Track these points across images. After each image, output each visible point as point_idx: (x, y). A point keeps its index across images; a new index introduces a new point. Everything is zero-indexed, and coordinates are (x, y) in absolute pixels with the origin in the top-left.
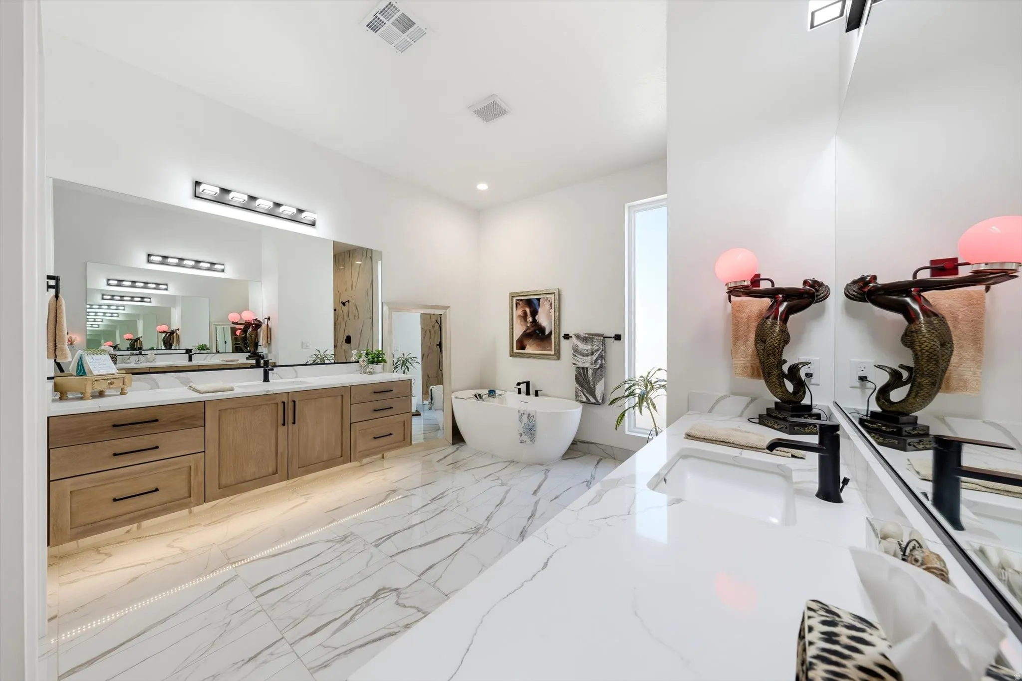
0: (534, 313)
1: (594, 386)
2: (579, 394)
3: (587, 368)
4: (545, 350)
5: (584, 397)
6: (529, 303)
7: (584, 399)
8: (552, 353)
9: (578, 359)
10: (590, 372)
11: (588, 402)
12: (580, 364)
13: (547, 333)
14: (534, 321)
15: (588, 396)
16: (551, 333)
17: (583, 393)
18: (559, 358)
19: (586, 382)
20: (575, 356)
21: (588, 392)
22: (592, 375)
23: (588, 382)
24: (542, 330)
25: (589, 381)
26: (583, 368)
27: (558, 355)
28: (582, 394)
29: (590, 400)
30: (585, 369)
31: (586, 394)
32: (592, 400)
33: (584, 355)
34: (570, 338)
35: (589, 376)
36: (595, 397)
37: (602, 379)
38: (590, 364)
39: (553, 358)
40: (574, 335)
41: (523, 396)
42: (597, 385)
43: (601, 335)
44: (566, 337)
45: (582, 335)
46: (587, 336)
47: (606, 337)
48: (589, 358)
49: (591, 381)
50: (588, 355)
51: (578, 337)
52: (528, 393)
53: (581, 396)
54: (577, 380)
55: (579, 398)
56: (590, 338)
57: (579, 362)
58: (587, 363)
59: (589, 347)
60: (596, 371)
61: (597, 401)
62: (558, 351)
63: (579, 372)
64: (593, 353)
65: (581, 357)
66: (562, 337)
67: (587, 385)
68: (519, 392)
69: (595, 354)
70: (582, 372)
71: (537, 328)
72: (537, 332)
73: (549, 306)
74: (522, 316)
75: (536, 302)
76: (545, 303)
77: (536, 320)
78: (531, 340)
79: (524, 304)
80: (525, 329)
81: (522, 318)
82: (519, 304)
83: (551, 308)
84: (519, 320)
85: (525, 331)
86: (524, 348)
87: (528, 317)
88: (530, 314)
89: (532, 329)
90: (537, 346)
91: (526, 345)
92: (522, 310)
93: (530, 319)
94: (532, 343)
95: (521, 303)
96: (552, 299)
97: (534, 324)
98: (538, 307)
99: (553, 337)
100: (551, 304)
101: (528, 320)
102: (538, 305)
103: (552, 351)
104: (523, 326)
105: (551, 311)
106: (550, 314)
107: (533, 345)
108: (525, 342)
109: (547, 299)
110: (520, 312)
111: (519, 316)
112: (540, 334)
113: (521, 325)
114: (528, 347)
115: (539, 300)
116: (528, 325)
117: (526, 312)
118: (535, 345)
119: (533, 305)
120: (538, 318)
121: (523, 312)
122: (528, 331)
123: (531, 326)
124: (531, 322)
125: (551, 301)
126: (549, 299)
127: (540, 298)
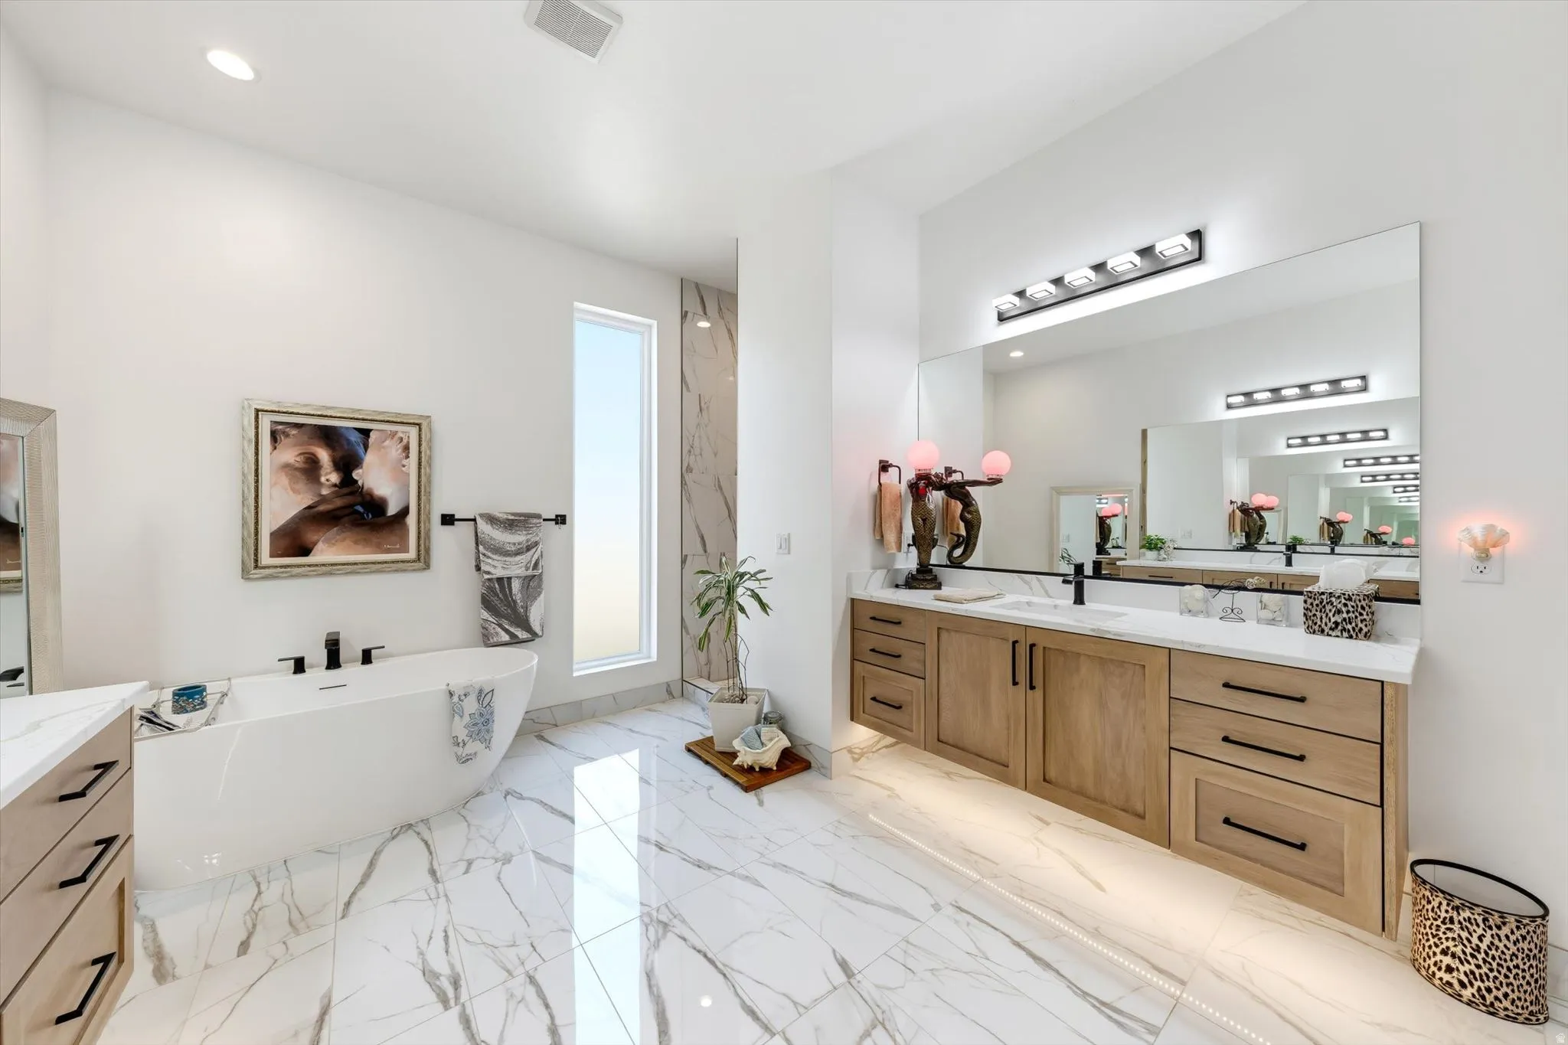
0: (347, 463)
1: (526, 609)
2: (492, 631)
3: (509, 579)
4: (388, 551)
5: (503, 633)
7: (506, 638)
8: (412, 554)
9: (495, 563)
10: (516, 586)
11: (515, 641)
12: (499, 573)
13: (392, 510)
14: (348, 482)
15: (512, 630)
16: (404, 512)
17: (500, 626)
18: (427, 566)
19: (509, 605)
20: (489, 557)
21: (513, 623)
22: (521, 591)
23: (511, 604)
24: (376, 506)
25: (515, 602)
26: (500, 580)
27: (423, 560)
28: (499, 630)
29: (516, 637)
30: (504, 582)
31: (507, 627)
32: (522, 634)
33: (507, 554)
34: (456, 523)
35: (514, 590)
36: (528, 628)
37: (539, 594)
38: (524, 569)
39: (411, 568)
40: (482, 515)
41: (317, 673)
42: (531, 606)
43: (538, 516)
44: (448, 520)
45: (501, 515)
46: (513, 517)
47: (544, 520)
48: (518, 558)
49: (519, 601)
50: (518, 553)
51: (492, 520)
52: (334, 661)
53: (497, 633)
54: (486, 603)
55: (493, 638)
56: (520, 521)
57: (497, 568)
58: (515, 568)
59: (519, 538)
60: (530, 580)
61: (535, 635)
62: (428, 550)
63: (491, 589)
64: (528, 549)
65: (499, 558)
66: (436, 519)
67: (509, 611)
68: (299, 666)
69: (534, 550)
70: (497, 586)
71: (359, 499)
72: (360, 509)
73: (400, 450)
74: (296, 469)
75: (355, 437)
76: (387, 443)
77: (356, 482)
78: (335, 529)
79: (305, 438)
80: (309, 502)
81: (298, 474)
82: (287, 436)
83: (407, 457)
84: (287, 475)
85: (309, 507)
86: (305, 551)
87: (323, 472)
88: (331, 464)
89: (339, 503)
90: (356, 542)
91: (315, 544)
92: (300, 452)
93: (331, 477)
94: (338, 537)
95: (294, 432)
96: (409, 437)
97: (345, 490)
98: (361, 450)
99: (411, 520)
100: (407, 448)
101: (323, 479)
102: (361, 445)
103: (408, 552)
104: (300, 494)
105: (405, 462)
106: (403, 469)
107: (344, 540)
108: (310, 536)
109: (393, 434)
110: (290, 454)
111: (286, 467)
112: (368, 516)
113: (294, 491)
114: (320, 546)
115: (366, 433)
116: (325, 492)
117: (317, 458)
118: (348, 542)
119: (345, 443)
120: (361, 477)
121: (302, 457)
122: (322, 508)
123: (337, 495)
124: (335, 485)
125: (405, 441)
126: (400, 435)
127: (372, 430)
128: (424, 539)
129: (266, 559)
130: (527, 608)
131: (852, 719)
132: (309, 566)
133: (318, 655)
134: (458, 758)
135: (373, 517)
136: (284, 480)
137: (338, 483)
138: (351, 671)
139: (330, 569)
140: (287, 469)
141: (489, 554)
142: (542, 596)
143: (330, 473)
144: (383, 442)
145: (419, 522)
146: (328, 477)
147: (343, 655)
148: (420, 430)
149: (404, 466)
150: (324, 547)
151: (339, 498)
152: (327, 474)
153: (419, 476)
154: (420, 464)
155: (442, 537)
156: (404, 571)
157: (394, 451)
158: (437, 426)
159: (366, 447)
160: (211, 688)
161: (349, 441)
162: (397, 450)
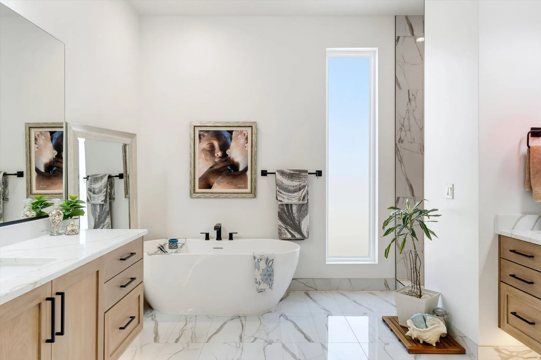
0: (225, 147)
2: (283, 232)
3: (291, 205)
4: (240, 188)
5: (288, 234)
6: (218, 135)
7: (289, 236)
8: (249, 190)
9: (284, 196)
10: (295, 208)
11: (294, 239)
12: (286, 201)
13: (241, 169)
14: (225, 155)
15: (293, 232)
16: (246, 169)
17: (287, 229)
18: (255, 196)
19: (291, 219)
20: (281, 193)
21: (293, 229)
22: (297, 212)
23: (293, 219)
24: (235, 166)
25: (294, 217)
26: (287, 205)
27: (254, 193)
28: (286, 232)
29: (295, 236)
30: (289, 206)
31: (290, 230)
32: (298, 236)
33: (289, 191)
34: (268, 175)
35: (293, 212)
36: (300, 232)
37: (307, 214)
38: (297, 200)
39: (249, 197)
40: (278, 171)
41: (213, 241)
42: (302, 220)
43: (306, 171)
44: (264, 173)
45: (287, 171)
46: (292, 172)
47: (309, 174)
48: (295, 194)
49: (296, 217)
50: (294, 191)
51: (282, 173)
52: (219, 237)
53: (285, 234)
54: (280, 217)
55: (283, 236)
56: (296, 174)
57: (286, 199)
58: (294, 199)
59: (295, 183)
60: (302, 207)
61: (303, 236)
62: (255, 189)
63: (282, 209)
64: (300, 189)
65: (287, 194)
66: (259, 173)
67: (291, 222)
68: (207, 237)
69: (303, 190)
70: (285, 209)
71: (229, 164)
72: (229, 168)
73: (244, 140)
74: (207, 150)
75: (227, 135)
76: (239, 137)
77: (228, 155)
78: (220, 177)
79: (210, 137)
80: (211, 165)
81: (207, 152)
82: (204, 136)
83: (247, 143)
84: (204, 154)
85: (211, 167)
86: (210, 187)
87: (216, 151)
88: (219, 147)
89: (221, 165)
90: (228, 183)
91: (213, 183)
92: (208, 143)
93: (219, 153)
94: (221, 181)
95: (206, 134)
96: (248, 133)
97: (224, 159)
98: (229, 140)
99: (249, 173)
100: (247, 138)
101: (216, 155)
102: (230, 139)
103: (247, 189)
104: (208, 161)
105: (246, 145)
106: (245, 148)
107: (223, 182)
108: (212, 180)
109: (242, 132)
110: (205, 145)
111: (204, 150)
112: (232, 171)
113: (207, 160)
114: (215, 185)
115: (231, 132)
116: (217, 160)
117: (214, 146)
118: (225, 183)
119: (223, 137)
120: (230, 153)
121: (209, 145)
122: (216, 167)
123: (221, 161)
124: (220, 157)
125: (246, 135)
126: (244, 132)
127: (233, 131)
128: (254, 181)
129: (197, 190)
130: (300, 222)
131: (499, 326)
132: (211, 193)
133: (213, 234)
134: (257, 290)
135: (234, 172)
136: (203, 156)
137: (221, 156)
138: (225, 242)
139: (218, 195)
140: (204, 151)
141: (281, 191)
142: (308, 215)
143: (218, 152)
144: (238, 136)
145: (252, 174)
146: (217, 154)
147: (223, 235)
148: (252, 129)
149: (246, 147)
150: (216, 185)
151: (221, 163)
152: (217, 153)
153: (252, 152)
154: (252, 146)
155: (262, 182)
156: (246, 198)
157: (242, 140)
158: (260, 126)
159: (231, 139)
160: (179, 241)
161: (225, 137)
162: (243, 140)
